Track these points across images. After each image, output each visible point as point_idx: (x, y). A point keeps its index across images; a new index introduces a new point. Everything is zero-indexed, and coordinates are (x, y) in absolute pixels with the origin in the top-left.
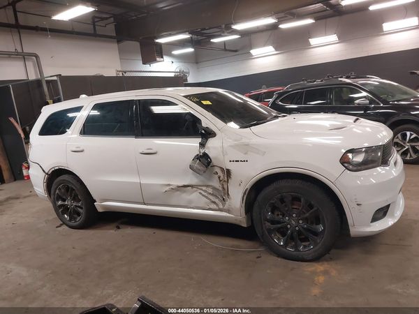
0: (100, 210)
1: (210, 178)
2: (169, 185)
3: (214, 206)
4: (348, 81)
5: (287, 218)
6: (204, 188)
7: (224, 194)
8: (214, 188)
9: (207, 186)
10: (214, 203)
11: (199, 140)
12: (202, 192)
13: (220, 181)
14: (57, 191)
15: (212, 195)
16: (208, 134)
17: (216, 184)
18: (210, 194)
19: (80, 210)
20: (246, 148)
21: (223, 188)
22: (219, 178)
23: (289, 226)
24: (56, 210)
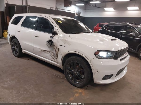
0: (23, 53)
1: (53, 50)
2: (41, 49)
3: (53, 60)
4: (131, 25)
5: (74, 70)
6: (51, 53)
7: (56, 56)
8: (54, 54)
9: (52, 52)
10: (54, 59)
11: (51, 35)
12: (51, 54)
13: (56, 51)
14: (13, 44)
15: (53, 56)
16: (55, 33)
17: (55, 52)
18: (53, 55)
19: (18, 51)
20: (65, 41)
21: (56, 54)
22: (56, 50)
23: (74, 73)
24: (12, 50)
